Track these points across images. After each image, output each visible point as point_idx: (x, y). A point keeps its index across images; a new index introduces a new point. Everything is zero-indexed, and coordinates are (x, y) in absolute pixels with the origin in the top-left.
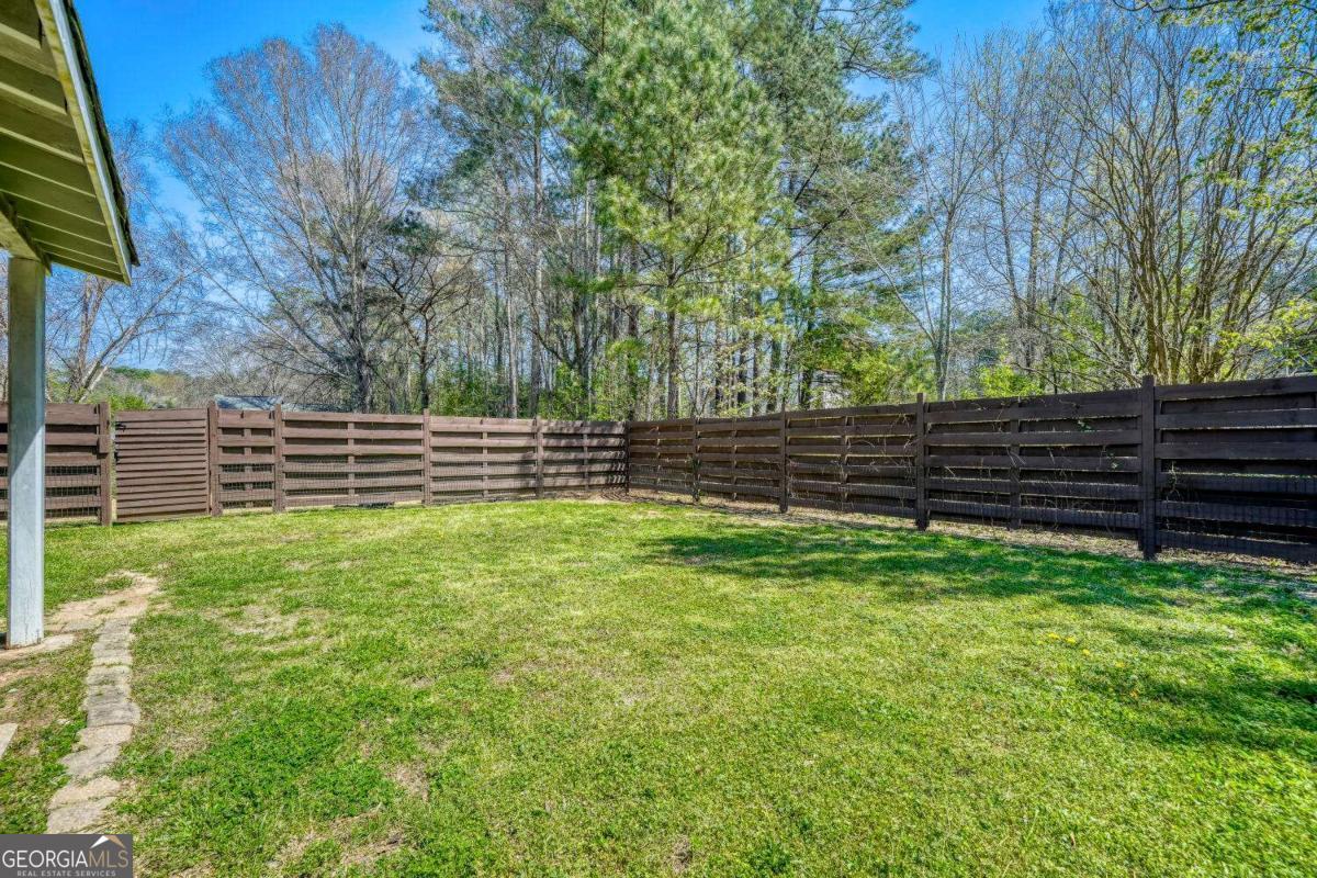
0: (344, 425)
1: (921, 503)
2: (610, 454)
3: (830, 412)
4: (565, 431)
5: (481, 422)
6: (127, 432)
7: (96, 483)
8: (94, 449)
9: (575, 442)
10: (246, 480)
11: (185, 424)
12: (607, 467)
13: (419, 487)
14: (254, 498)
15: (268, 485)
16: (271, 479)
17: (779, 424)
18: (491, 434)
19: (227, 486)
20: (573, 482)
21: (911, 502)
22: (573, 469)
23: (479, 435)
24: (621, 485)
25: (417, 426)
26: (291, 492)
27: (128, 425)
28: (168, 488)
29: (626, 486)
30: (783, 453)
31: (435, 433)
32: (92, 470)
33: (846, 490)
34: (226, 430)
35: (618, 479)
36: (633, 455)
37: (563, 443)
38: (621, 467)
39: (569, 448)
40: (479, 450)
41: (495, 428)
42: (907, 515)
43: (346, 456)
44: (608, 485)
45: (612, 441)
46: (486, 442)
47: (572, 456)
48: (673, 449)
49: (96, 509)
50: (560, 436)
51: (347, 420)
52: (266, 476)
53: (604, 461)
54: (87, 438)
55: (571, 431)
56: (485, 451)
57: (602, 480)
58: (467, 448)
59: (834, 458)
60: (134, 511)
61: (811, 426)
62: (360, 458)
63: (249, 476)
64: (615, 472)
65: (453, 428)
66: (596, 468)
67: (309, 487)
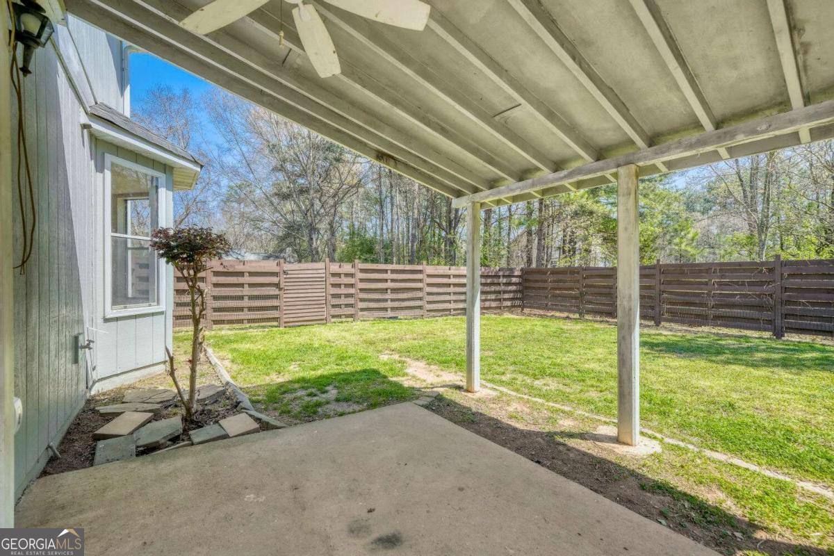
0: (386, 271)
1: (778, 322)
2: (514, 288)
3: (698, 265)
4: (490, 274)
5: (450, 269)
6: (288, 276)
7: (278, 304)
8: (277, 285)
9: (496, 281)
10: (341, 303)
11: (315, 272)
12: (511, 295)
13: (420, 307)
14: (345, 313)
15: (351, 306)
16: (353, 302)
17: (656, 272)
18: (455, 276)
19: (333, 306)
20: (494, 304)
21: (770, 322)
22: (493, 297)
23: (448, 276)
24: (519, 306)
25: (420, 272)
26: (362, 310)
27: (289, 272)
28: (307, 307)
29: (523, 307)
30: (657, 289)
31: (429, 276)
32: (276, 297)
33: (712, 312)
34: (334, 275)
35: (517, 303)
36: (527, 288)
37: (489, 281)
38: (519, 295)
39: (492, 284)
40: (449, 285)
41: (457, 273)
42: (765, 330)
43: (387, 289)
44: (513, 306)
45: (514, 280)
46: (453, 280)
47: (493, 288)
48: (561, 285)
49: (278, 318)
50: (488, 277)
51: (387, 268)
52: (351, 301)
53: (510, 292)
54: (275, 280)
55: (493, 274)
56: (452, 286)
57: (509, 303)
58: (443, 284)
59: (704, 293)
60: (291, 320)
61: (683, 273)
62: (394, 290)
63: (343, 301)
64: (517, 299)
65: (436, 273)
66: (506, 296)
67: (370, 307)
